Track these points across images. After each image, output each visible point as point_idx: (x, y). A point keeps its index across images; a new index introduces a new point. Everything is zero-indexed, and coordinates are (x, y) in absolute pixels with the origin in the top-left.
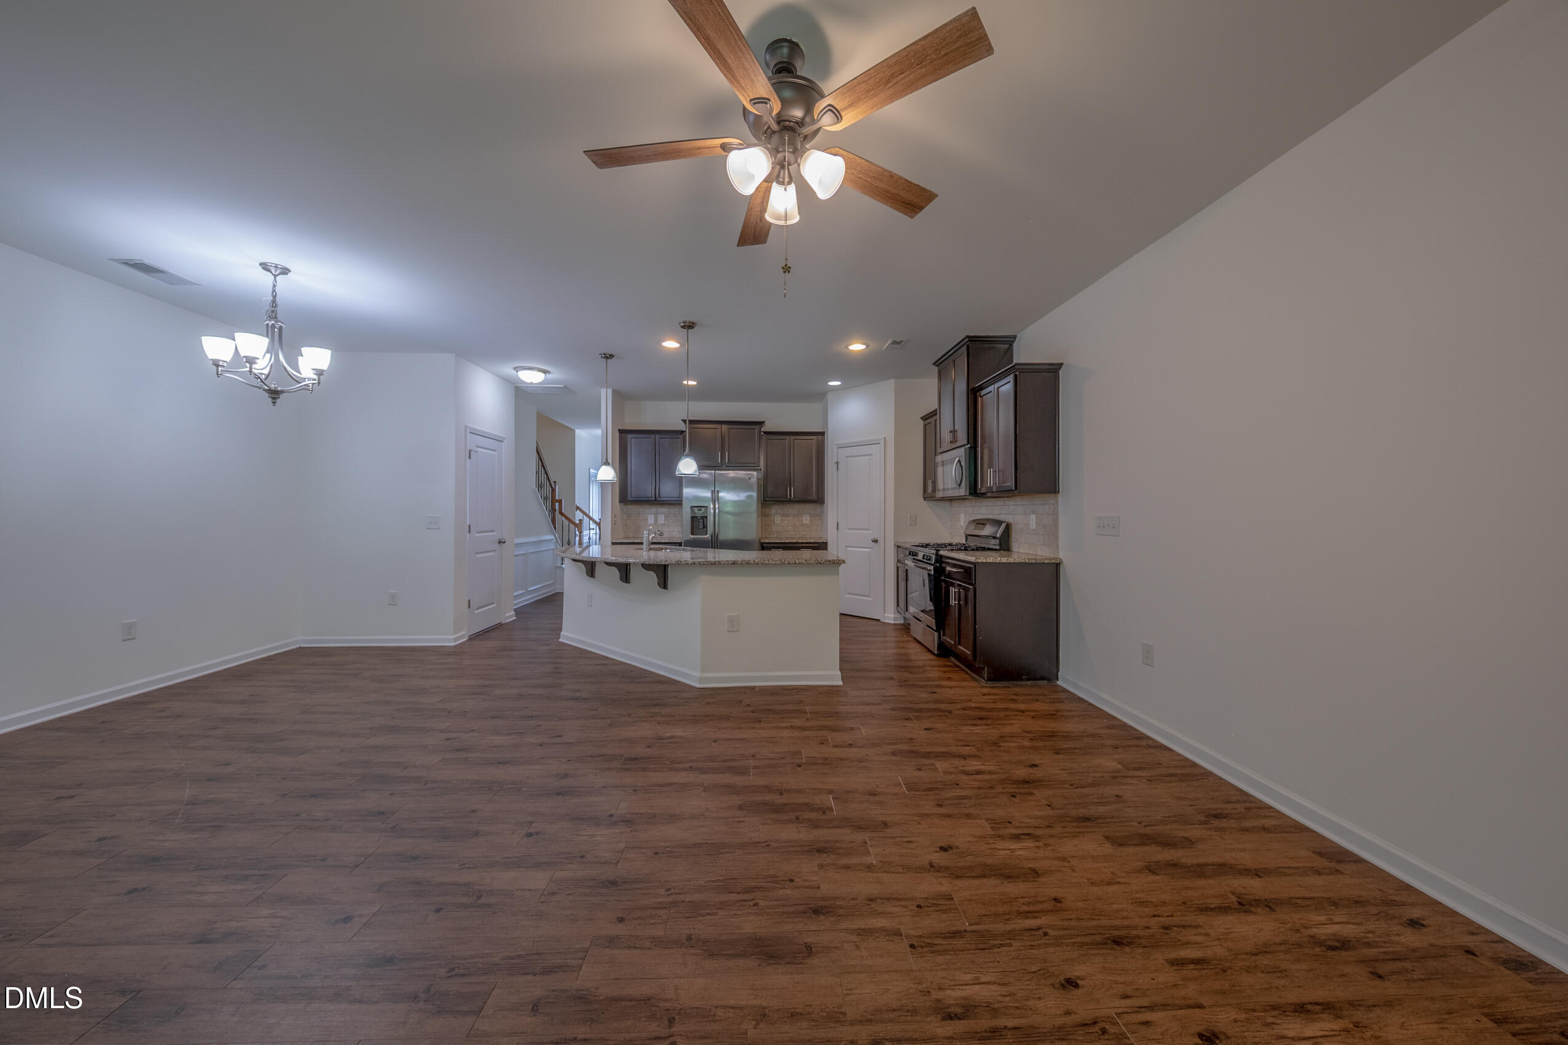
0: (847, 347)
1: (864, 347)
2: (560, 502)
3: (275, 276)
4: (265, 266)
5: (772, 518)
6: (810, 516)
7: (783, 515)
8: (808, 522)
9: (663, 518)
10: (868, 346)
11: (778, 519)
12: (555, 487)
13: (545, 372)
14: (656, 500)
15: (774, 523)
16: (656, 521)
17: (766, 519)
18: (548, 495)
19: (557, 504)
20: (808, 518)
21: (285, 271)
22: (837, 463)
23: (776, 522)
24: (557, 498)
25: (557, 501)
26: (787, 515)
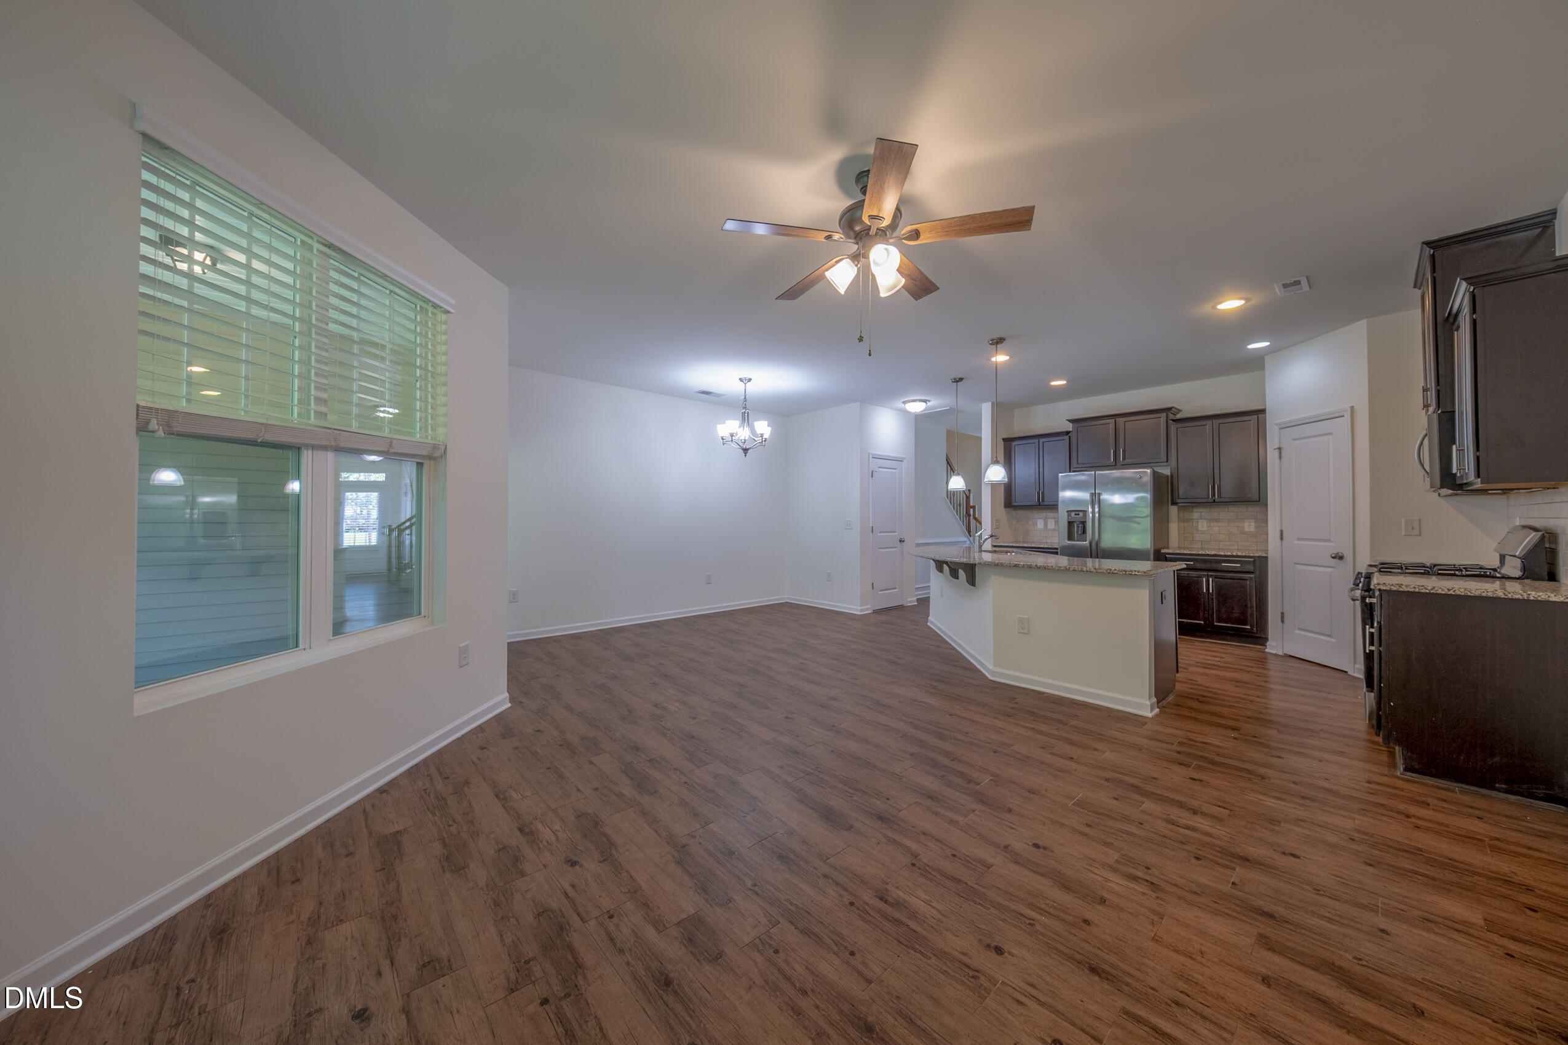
0: (1214, 307)
1: (1243, 302)
2: (974, 507)
3: (745, 384)
4: (741, 380)
5: (1195, 524)
6: (1255, 522)
7: (1210, 520)
8: (1252, 529)
9: (1054, 523)
10: (1247, 300)
11: (1203, 526)
12: (970, 495)
13: (925, 401)
14: (1040, 505)
15: (1197, 530)
16: (1046, 525)
17: (1186, 524)
18: (962, 502)
19: (972, 510)
20: (1253, 524)
21: (750, 380)
22: (1280, 449)
23: (1200, 529)
24: (971, 504)
25: (972, 507)
26: (1217, 521)
